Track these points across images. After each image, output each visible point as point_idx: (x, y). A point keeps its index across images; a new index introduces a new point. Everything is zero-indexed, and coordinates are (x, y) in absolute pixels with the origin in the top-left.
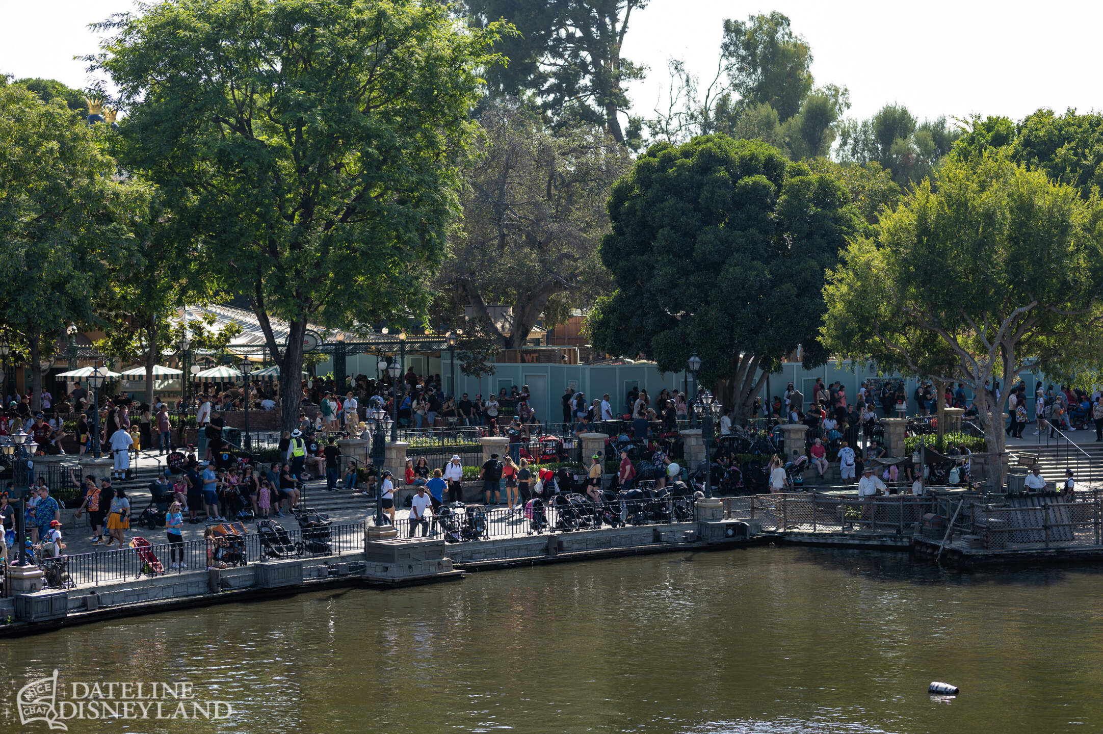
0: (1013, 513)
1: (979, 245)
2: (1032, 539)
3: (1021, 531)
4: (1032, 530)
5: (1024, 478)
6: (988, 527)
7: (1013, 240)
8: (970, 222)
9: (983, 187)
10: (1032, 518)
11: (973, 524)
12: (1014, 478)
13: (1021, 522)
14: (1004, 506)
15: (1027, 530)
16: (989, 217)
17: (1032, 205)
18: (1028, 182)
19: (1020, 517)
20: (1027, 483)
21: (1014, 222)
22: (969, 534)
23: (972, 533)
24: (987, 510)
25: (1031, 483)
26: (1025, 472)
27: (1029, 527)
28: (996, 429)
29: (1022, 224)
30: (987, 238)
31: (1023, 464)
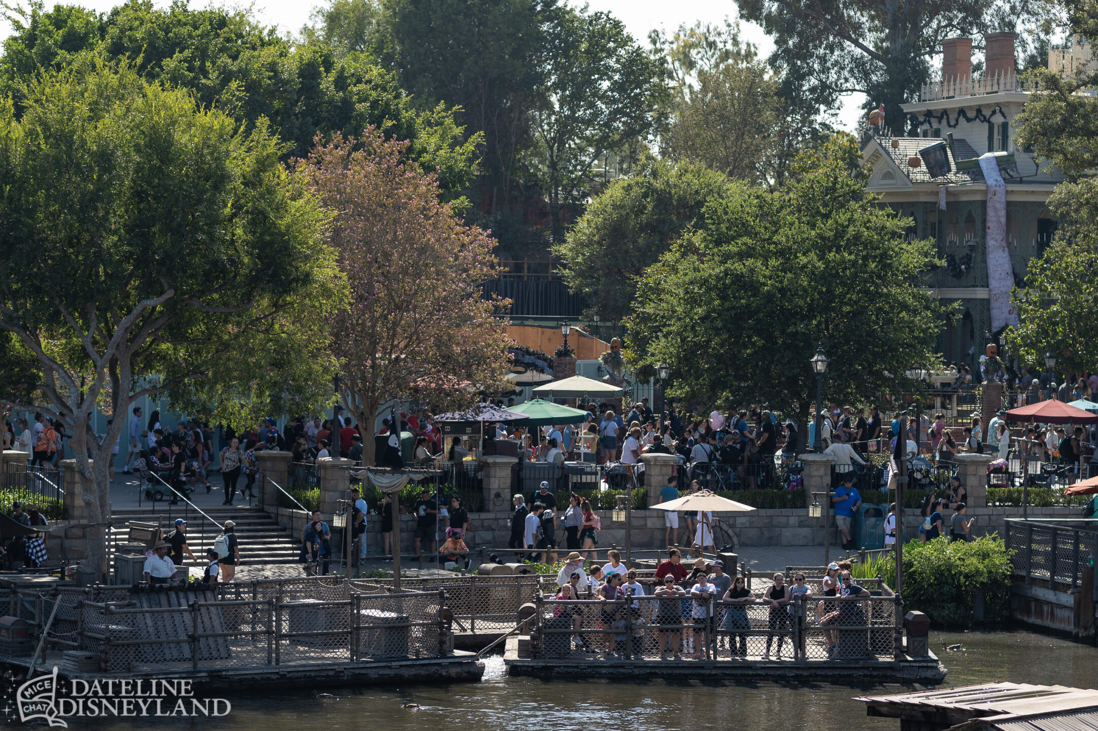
0: (140, 616)
1: (91, 201)
2: (168, 657)
3: (151, 644)
4: (168, 643)
5: (142, 563)
6: (108, 639)
7: (138, 195)
8: (78, 165)
9: (95, 114)
10: (168, 624)
11: (81, 634)
12: (127, 560)
13: (151, 630)
14: (129, 605)
15: (161, 644)
16: (105, 159)
17: (169, 142)
18: (167, 108)
19: (149, 622)
20: (147, 569)
21: (139, 168)
22: (74, 648)
23: (80, 648)
24: (107, 611)
25: (154, 569)
26: (141, 551)
27: (163, 638)
28: (99, 484)
29: (157, 171)
30: (102, 190)
31: (136, 540)
